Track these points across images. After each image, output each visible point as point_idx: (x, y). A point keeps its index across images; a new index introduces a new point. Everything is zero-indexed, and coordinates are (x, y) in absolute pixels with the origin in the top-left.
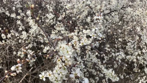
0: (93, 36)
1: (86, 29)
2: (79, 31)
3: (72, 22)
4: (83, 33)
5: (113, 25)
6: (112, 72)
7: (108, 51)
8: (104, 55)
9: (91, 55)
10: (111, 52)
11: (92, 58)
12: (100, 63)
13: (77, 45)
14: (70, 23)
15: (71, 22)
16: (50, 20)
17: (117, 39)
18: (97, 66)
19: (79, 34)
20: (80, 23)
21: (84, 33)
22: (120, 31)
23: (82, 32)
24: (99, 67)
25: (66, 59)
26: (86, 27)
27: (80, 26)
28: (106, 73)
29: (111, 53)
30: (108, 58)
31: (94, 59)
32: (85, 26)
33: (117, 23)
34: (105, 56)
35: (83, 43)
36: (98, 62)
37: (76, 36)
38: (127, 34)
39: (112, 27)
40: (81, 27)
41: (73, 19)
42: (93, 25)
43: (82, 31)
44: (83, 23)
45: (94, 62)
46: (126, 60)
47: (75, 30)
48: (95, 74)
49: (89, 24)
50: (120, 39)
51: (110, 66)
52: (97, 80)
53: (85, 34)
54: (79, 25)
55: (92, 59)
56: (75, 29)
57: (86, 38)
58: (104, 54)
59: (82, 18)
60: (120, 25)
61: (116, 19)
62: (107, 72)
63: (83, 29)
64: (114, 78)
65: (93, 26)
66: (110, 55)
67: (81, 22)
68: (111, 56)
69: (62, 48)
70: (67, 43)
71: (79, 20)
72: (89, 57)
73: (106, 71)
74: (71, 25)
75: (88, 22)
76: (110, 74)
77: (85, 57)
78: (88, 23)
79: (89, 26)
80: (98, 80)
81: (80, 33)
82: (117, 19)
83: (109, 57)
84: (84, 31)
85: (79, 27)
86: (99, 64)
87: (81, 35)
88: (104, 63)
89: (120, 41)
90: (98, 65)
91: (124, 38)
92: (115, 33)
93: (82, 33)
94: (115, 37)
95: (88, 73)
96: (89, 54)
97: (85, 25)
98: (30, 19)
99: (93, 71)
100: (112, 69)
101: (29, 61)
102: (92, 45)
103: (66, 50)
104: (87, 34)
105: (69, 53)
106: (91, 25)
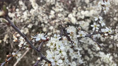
1: (85, 10)
2: (77, 11)
4: (81, 14)
13: (74, 37)
15: (70, 2)
18: (94, 48)
19: (77, 15)
26: (85, 7)
27: (79, 6)
35: (81, 35)
36: (95, 44)
43: (81, 12)
44: (82, 2)
48: (91, 53)
49: (87, 5)
53: (83, 15)
54: (77, 6)
56: (74, 10)
63: (81, 10)
64: (111, 64)
65: (92, 7)
69: (54, 45)
70: (60, 38)
74: (70, 4)
79: (88, 7)
81: (79, 14)
87: (79, 16)
92: (111, 13)
100: (110, 54)
101: (16, 55)
102: (93, 37)
103: (59, 48)
104: (85, 15)
105: (62, 54)
106: (90, 6)
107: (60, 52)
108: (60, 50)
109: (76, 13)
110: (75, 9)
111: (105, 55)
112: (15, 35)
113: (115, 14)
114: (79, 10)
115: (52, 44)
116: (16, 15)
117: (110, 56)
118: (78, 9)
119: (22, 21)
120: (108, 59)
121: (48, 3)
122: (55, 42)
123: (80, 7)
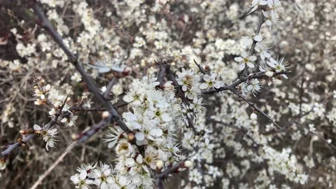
0: (246, 60)
1: (226, 38)
2: (205, 42)
3: (190, 19)
4: (216, 48)
5: (295, 31)
6: (289, 157)
7: (280, 98)
8: (269, 108)
9: (233, 108)
10: (287, 101)
11: (237, 115)
12: (256, 129)
13: (193, 88)
14: (184, 22)
15: (186, 19)
16: (134, 11)
17: (303, 65)
18: (248, 137)
19: (204, 51)
20: (210, 22)
21: (218, 48)
22: (311, 46)
23: (214, 46)
24: (253, 140)
25: (151, 142)
26: (226, 31)
27: (210, 28)
28: (271, 159)
29: (288, 104)
30: (279, 116)
31: (241, 117)
32: (222, 28)
33: (304, 25)
34: (272, 109)
35: (211, 83)
36: (252, 127)
37: (198, 56)
38: (330, 53)
39: (292, 33)
40: (210, 31)
41: (194, 10)
42: (243, 28)
43: (214, 42)
44: (218, 21)
45: (242, 127)
46: (326, 123)
47: (194, 40)
48: (242, 154)
49: (232, 25)
50: (309, 66)
51: (282, 135)
52: (244, 167)
53: (220, 50)
54: (206, 27)
55: (234, 119)
56: (196, 37)
57: (222, 64)
58: (270, 104)
59: (216, 9)
60: (311, 30)
61: (306, 13)
62: (274, 156)
63: (215, 37)
64: (294, 174)
65: (245, 29)
66: (284, 108)
67: (212, 20)
68: (286, 111)
69: (142, 98)
70: (158, 83)
71: (208, 14)
72: (229, 112)
73: (272, 154)
74: (188, 25)
75: (231, 18)
76: (283, 164)
77: (217, 109)
78: (230, 21)
79: (234, 30)
80: (248, 167)
81: (209, 47)
82: (310, 12)
83: (281, 113)
84: (219, 42)
85: (205, 32)
86: (253, 132)
87: (210, 52)
88: (267, 130)
89: (309, 72)
90: (251, 134)
91: (319, 62)
92: (298, 51)
93: (212, 48)
94: (296, 60)
95: (222, 149)
96: (228, 105)
97: (224, 26)
98: (83, 8)
99: (238, 146)
100: (289, 150)
101: (45, 133)
102: (240, 89)
103: (154, 106)
104: (225, 50)
105: (161, 119)
106: (239, 28)
107: (158, 114)
108: (156, 110)
109: (204, 46)
110: (198, 34)
111: (278, 154)
112: (39, 89)
113: (310, 56)
114: (211, 39)
115: (137, 97)
116: (38, 48)
117: (290, 155)
118: (208, 35)
119: (55, 64)
120: (287, 163)
121: (127, 19)
122: (144, 90)
123: (213, 31)
